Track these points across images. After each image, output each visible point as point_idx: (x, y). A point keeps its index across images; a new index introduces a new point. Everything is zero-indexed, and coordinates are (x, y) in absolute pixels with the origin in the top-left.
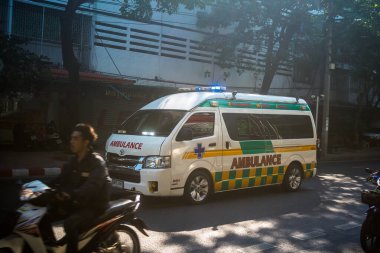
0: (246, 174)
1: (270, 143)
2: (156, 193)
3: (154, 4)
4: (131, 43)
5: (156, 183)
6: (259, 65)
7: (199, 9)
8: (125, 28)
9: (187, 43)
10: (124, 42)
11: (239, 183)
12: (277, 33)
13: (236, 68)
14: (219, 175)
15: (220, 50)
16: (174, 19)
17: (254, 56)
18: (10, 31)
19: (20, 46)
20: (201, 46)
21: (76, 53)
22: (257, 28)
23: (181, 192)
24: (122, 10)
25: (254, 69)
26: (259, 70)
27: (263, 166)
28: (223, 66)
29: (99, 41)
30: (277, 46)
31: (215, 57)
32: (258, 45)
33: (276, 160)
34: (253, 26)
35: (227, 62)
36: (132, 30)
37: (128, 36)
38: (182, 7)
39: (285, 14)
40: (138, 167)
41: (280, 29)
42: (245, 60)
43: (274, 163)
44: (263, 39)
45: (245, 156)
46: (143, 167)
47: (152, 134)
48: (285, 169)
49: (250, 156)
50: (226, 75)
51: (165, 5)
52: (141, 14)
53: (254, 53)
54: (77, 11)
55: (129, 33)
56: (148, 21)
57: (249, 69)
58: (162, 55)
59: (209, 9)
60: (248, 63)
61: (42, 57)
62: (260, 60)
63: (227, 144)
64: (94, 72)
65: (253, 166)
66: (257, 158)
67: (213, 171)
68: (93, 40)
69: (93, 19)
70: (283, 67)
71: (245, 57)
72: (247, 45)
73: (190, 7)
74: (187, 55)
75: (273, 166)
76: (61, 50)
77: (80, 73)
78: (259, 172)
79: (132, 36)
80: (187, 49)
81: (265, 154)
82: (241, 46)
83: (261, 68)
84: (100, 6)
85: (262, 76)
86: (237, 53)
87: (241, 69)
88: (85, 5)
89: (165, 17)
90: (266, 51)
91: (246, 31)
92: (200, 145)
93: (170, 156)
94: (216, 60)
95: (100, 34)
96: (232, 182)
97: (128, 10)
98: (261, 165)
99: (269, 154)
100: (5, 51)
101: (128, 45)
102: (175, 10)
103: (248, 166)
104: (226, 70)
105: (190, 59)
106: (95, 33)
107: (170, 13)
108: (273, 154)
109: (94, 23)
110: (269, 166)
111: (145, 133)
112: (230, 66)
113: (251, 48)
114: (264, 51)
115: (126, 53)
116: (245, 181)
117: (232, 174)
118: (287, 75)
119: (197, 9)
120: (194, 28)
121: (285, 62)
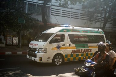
0: (77, 55)
1: (87, 45)
2: (41, 62)
3: (69, 2)
4: (62, 14)
5: (42, 58)
6: (102, 20)
7: (83, 4)
8: (60, 10)
9: (79, 14)
10: (60, 14)
11: (74, 59)
12: (108, 10)
13: (94, 22)
14: (66, 56)
15: (89, 16)
16: (75, 7)
17: (100, 18)
18: (27, 11)
19: (30, 16)
20: (83, 15)
21: (46, 18)
22: (101, 9)
23: (51, 61)
24: (59, 4)
25: (100, 22)
26: (102, 22)
27: (84, 53)
28: (90, 21)
29: (52, 14)
30: (107, 14)
31: (88, 18)
32: (101, 14)
33: (89, 51)
34: (100, 8)
35: (92, 20)
36: (62, 10)
37: (61, 12)
38: (78, 3)
39: (110, 4)
40: (36, 52)
41: (109, 9)
42: (97, 19)
43: (89, 52)
44: (103, 12)
45: (77, 49)
46: (38, 52)
47: (42, 41)
48: (93, 54)
49: (79, 49)
50: (91, 24)
51: (72, 3)
52: (65, 5)
53: (100, 17)
54: (46, 5)
55: (61, 11)
56: (67, 8)
57: (99, 22)
58: (72, 18)
59: (86, 3)
60: (98, 20)
61: (36, 19)
62: (102, 19)
63: (70, 45)
64: (51, 23)
65: (80, 53)
66: (82, 50)
67: (64, 54)
68: (51, 14)
69: (51, 7)
70: (109, 21)
71: (97, 18)
72: (98, 14)
73: (80, 3)
74: (79, 18)
75: (88, 53)
76: (41, 17)
77: (47, 24)
78: (82, 55)
79: (62, 12)
80: (79, 16)
81: (85, 49)
82: (96, 14)
83: (102, 21)
84: (53, 4)
85: (103, 24)
86: (95, 17)
87: (96, 22)
88: (49, 3)
89: (72, 6)
90: (104, 16)
91: (98, 10)
92: (58, 45)
93: (47, 49)
94: (88, 19)
95: (53, 12)
96: (72, 58)
97: (61, 4)
98: (83, 52)
99: (87, 49)
100: (26, 17)
101: (61, 15)
102: (76, 4)
103: (78, 52)
104: (91, 22)
105: (80, 19)
106: (51, 11)
107: (74, 5)
108: (88, 49)
109: (51, 9)
110: (86, 53)
111: (40, 41)
112: (93, 21)
113: (99, 15)
114: (103, 16)
115: (61, 17)
116: (77, 58)
117: (72, 56)
118: (111, 23)
119: (82, 3)
120: (81, 9)
121: (110, 19)
